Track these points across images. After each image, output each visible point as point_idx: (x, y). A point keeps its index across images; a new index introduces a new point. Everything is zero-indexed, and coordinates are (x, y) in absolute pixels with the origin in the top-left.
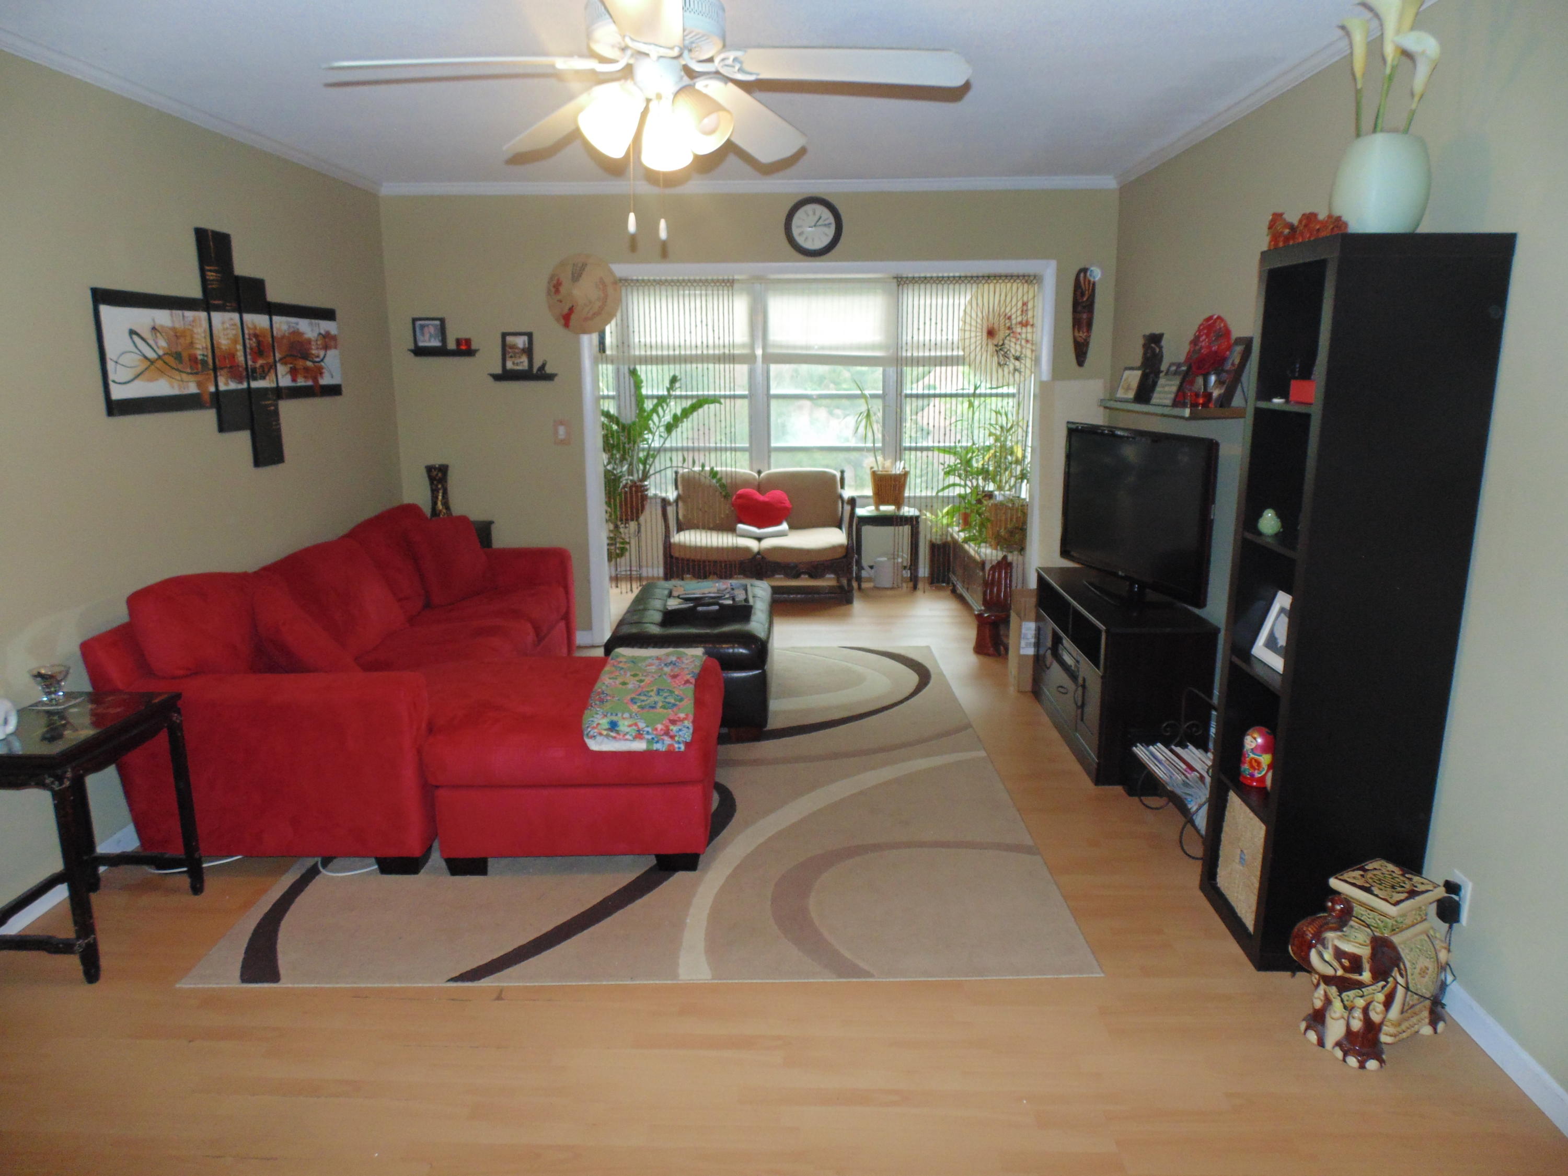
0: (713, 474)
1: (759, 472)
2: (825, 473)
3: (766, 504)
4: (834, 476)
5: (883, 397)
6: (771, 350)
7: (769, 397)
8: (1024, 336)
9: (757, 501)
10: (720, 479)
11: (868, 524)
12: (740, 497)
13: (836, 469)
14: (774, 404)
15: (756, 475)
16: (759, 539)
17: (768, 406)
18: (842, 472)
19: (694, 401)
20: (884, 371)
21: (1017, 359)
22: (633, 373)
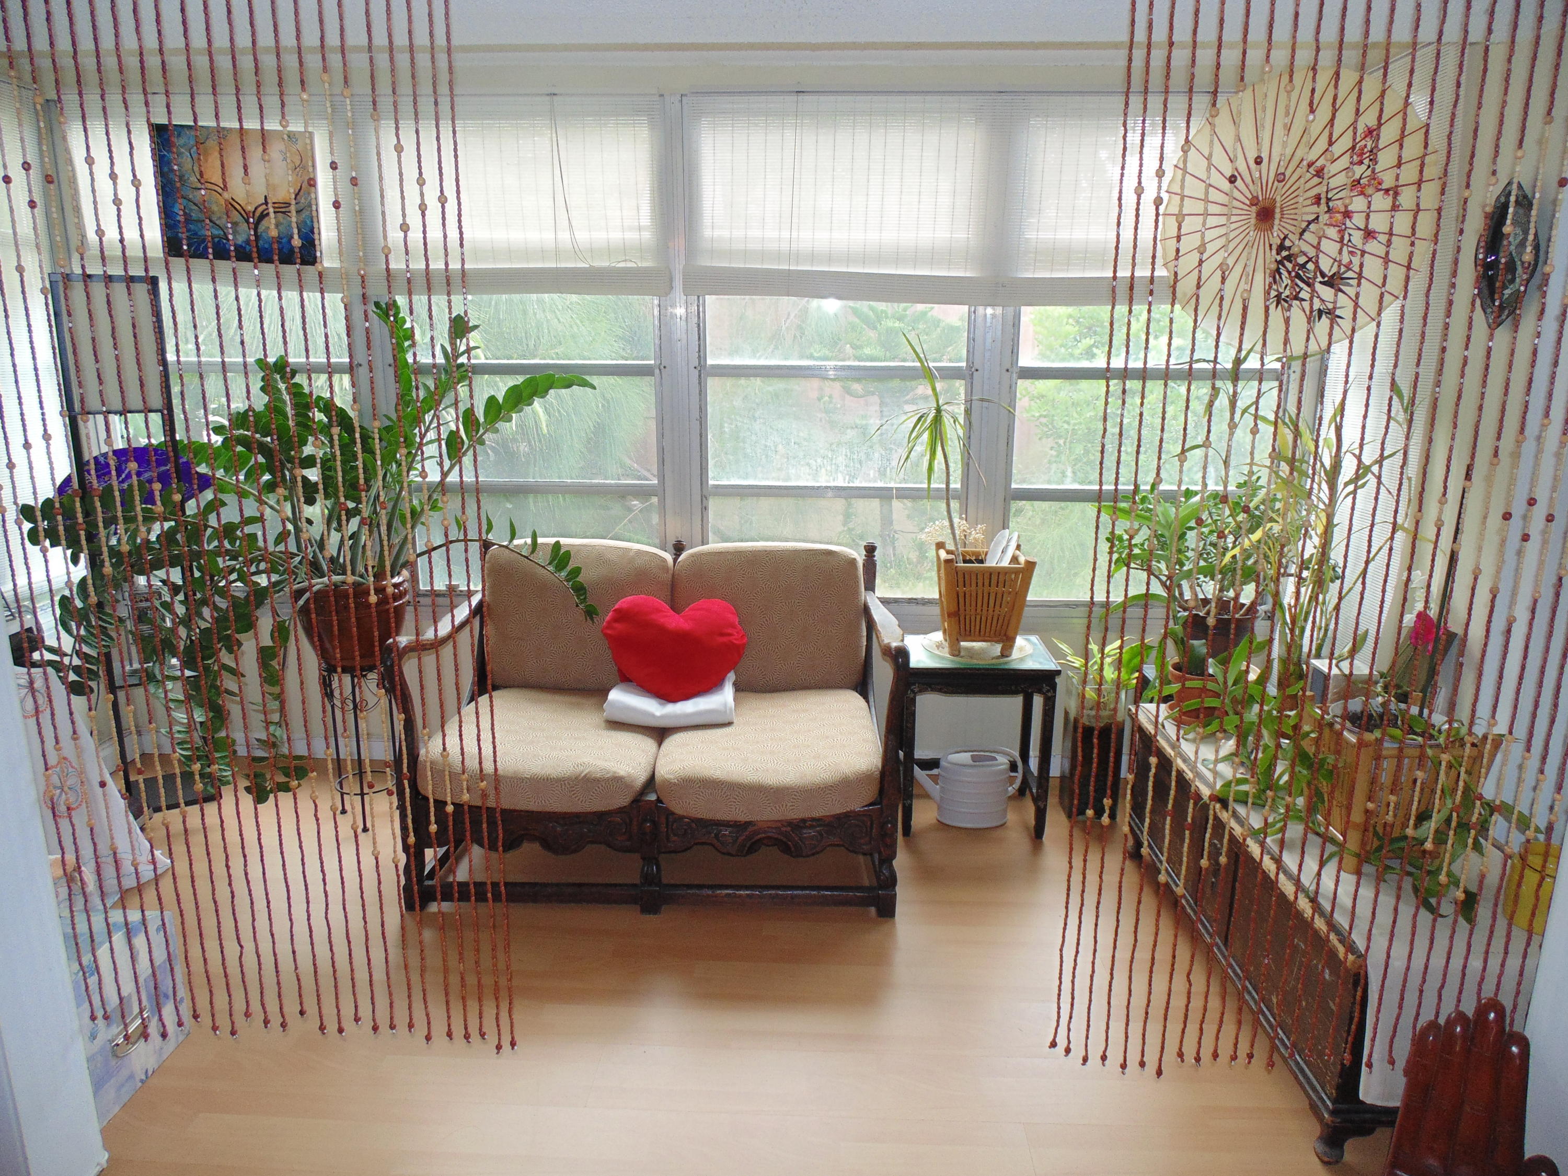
0: (559, 556)
1: (679, 548)
2: (830, 553)
3: (682, 638)
4: (853, 562)
5: (968, 374)
6: (705, 262)
7: (703, 371)
8: (1359, 220)
9: (662, 630)
10: (577, 571)
11: (933, 690)
12: (622, 616)
13: (854, 546)
14: (713, 385)
15: (668, 557)
16: (660, 733)
17: (702, 393)
18: (870, 550)
19: (519, 379)
20: (972, 314)
21: (1332, 282)
22: (388, 310)
